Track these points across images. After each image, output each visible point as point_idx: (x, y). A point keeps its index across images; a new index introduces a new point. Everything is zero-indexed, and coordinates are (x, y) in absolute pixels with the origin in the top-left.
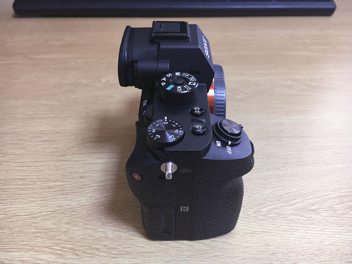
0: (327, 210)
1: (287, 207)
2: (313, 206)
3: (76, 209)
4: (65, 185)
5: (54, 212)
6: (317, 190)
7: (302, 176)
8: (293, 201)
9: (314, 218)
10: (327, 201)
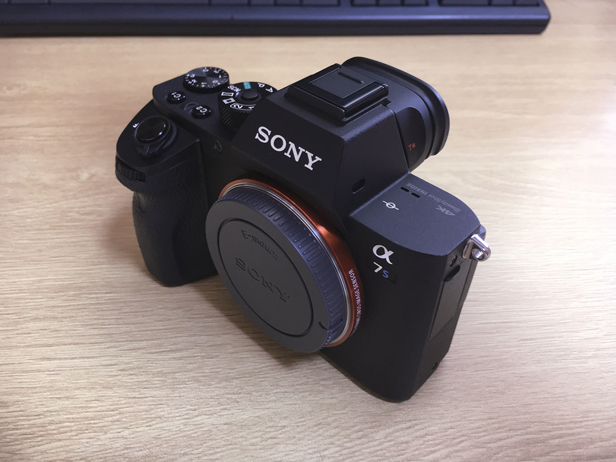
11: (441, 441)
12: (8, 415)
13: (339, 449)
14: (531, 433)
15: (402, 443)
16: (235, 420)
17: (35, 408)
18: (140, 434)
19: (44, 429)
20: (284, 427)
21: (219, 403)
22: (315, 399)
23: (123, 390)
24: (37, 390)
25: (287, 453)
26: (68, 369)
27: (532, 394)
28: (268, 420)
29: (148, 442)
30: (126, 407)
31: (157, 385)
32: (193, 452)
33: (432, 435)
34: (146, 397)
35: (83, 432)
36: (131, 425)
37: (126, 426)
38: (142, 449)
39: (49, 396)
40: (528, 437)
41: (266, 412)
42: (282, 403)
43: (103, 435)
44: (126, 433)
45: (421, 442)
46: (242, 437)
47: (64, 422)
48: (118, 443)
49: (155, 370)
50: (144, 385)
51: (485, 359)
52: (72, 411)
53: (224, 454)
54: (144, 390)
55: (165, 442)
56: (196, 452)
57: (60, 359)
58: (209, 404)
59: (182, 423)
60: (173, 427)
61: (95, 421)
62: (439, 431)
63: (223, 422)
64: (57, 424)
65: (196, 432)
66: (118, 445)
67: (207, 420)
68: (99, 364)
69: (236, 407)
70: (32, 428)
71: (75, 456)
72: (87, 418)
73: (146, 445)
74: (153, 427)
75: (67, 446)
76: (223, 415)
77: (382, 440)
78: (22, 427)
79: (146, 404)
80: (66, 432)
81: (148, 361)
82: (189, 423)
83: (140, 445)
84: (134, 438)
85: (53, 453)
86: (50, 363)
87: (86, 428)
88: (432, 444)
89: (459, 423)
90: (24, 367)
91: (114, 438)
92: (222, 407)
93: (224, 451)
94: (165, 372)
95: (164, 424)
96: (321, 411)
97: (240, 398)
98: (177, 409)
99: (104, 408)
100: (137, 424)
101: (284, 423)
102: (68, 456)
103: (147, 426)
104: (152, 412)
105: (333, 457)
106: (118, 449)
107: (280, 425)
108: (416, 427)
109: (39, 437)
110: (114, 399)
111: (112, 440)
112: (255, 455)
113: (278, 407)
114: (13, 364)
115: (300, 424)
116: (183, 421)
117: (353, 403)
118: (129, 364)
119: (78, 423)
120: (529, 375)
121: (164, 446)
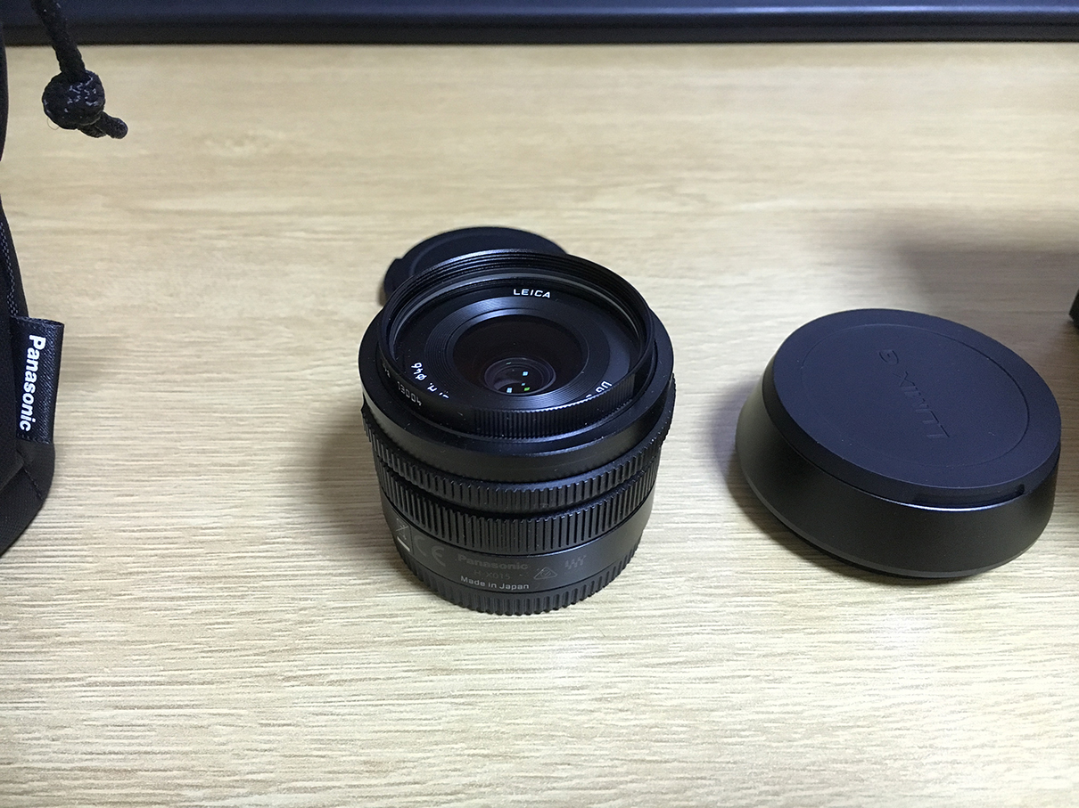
17: (443, 777)
23: (614, 744)
24: (438, 737)
26: (490, 693)
31: (682, 736)
34: (666, 762)
39: (467, 752)
49: (669, 703)
50: (656, 733)
52: (521, 786)
54: (658, 744)
57: (469, 671)
58: (801, 783)
68: (551, 685)
79: (671, 776)
81: (649, 682)
86: (450, 680)
90: (399, 686)
92: (830, 790)
94: (689, 707)
99: (585, 783)
110: (602, 762)
114: (376, 679)
118: (610, 687)
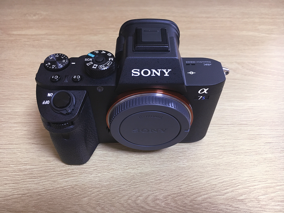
0: (253, 201)
1: (219, 196)
2: (241, 196)
3: (42, 193)
4: (33, 169)
5: (24, 195)
6: (247, 180)
7: (235, 165)
8: (225, 190)
9: (241, 209)
10: (254, 191)
11: (230, 185)
12: (51, 165)
13: (187, 186)
14: (268, 183)
15: (213, 185)
16: (143, 172)
18: (105, 175)
19: (66, 172)
20: (164, 176)
21: (136, 164)
22: (176, 164)
25: (165, 186)
27: (269, 167)
28: (157, 172)
29: (109, 179)
30: (99, 164)
32: (127, 184)
33: (226, 182)
35: (82, 174)
36: (101, 172)
37: (99, 172)
38: (106, 181)
40: (266, 185)
41: (156, 169)
42: (163, 165)
43: (90, 175)
44: (100, 175)
45: (221, 185)
46: (147, 179)
47: (74, 169)
48: (97, 179)
51: (250, 150)
53: (140, 185)
55: (115, 179)
56: (128, 184)
59: (122, 172)
60: (118, 173)
61: (87, 169)
62: (229, 181)
63: (139, 172)
64: (71, 170)
65: (128, 176)
66: (97, 180)
67: (132, 171)
69: (144, 166)
70: (61, 171)
71: (79, 184)
72: (83, 168)
73: (108, 180)
74: (110, 173)
75: (76, 179)
76: (139, 169)
77: (205, 183)
78: (57, 171)
80: (75, 174)
82: (125, 172)
83: (105, 180)
84: (103, 177)
85: (70, 182)
87: (83, 172)
88: (226, 186)
89: (238, 178)
91: (95, 177)
93: (140, 184)
95: (115, 172)
96: (179, 169)
97: (145, 163)
98: (120, 166)
100: (104, 171)
101: (164, 174)
102: (77, 183)
103: (108, 172)
104: (110, 166)
105: (185, 189)
106: (97, 181)
107: (162, 175)
108: (219, 178)
109: (64, 175)
111: (94, 177)
112: (152, 187)
113: (161, 167)
115: (170, 175)
116: (122, 171)
117: (192, 167)
119: (80, 170)
120: (268, 158)
121: (115, 181)
